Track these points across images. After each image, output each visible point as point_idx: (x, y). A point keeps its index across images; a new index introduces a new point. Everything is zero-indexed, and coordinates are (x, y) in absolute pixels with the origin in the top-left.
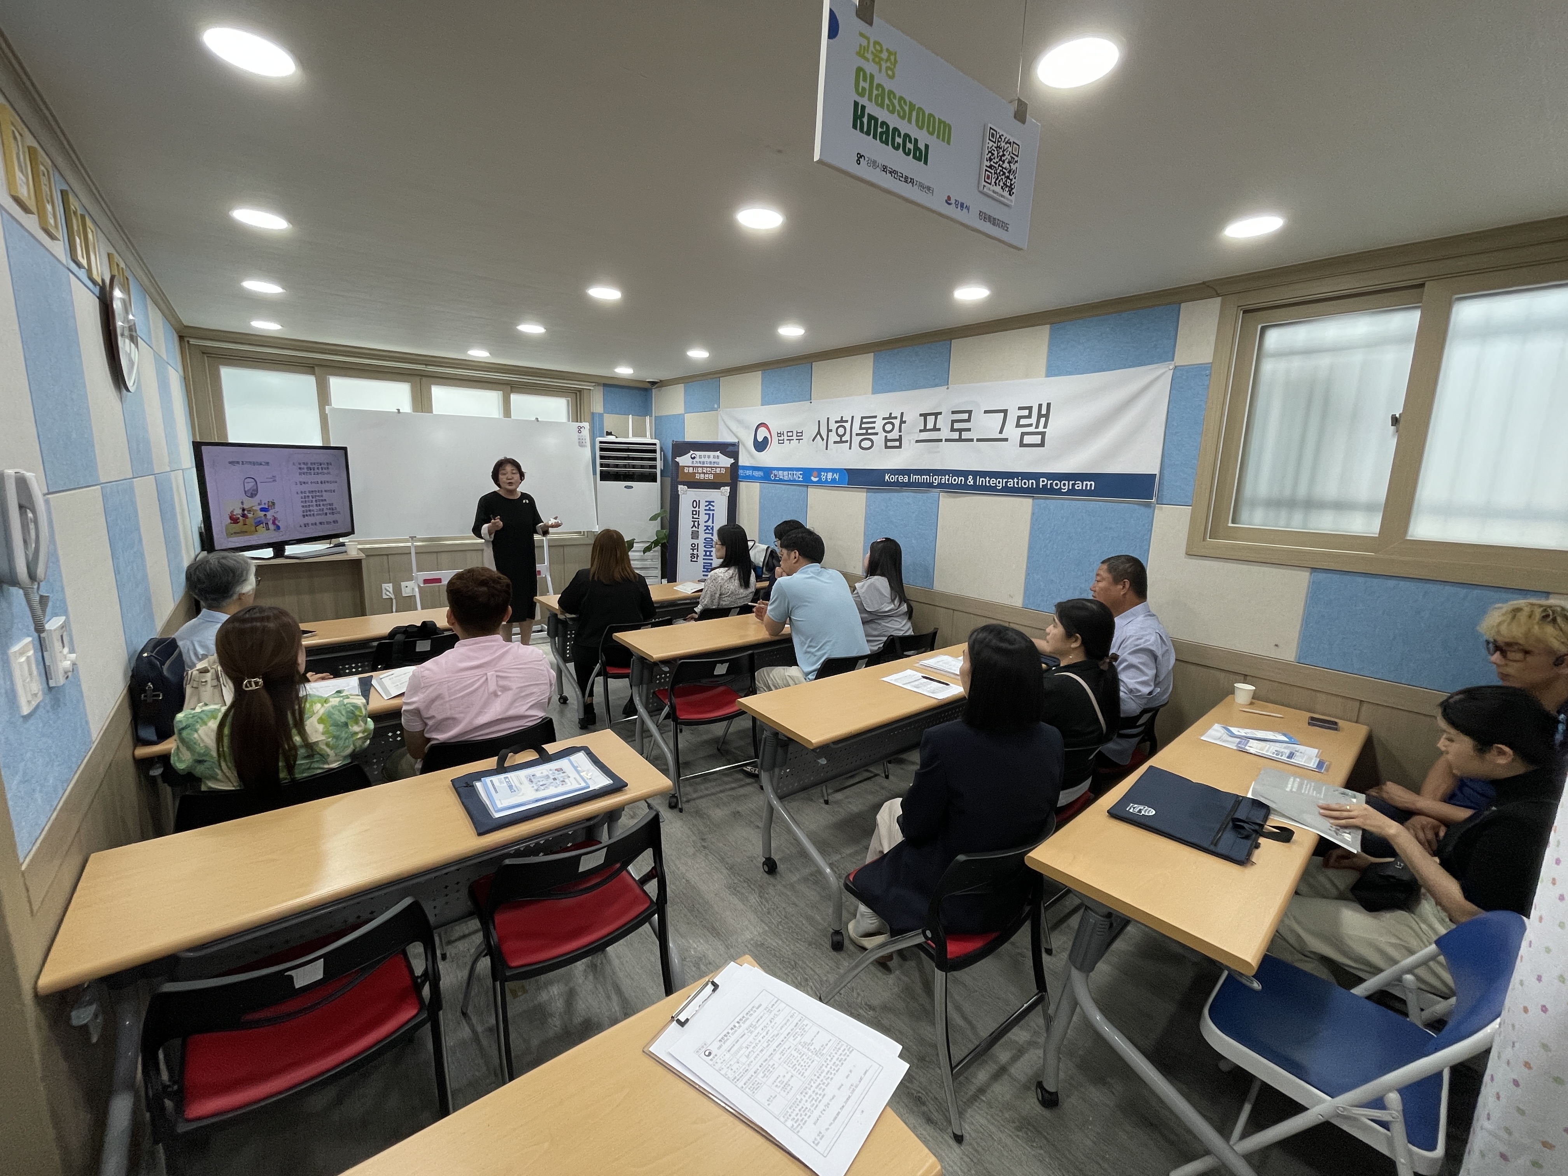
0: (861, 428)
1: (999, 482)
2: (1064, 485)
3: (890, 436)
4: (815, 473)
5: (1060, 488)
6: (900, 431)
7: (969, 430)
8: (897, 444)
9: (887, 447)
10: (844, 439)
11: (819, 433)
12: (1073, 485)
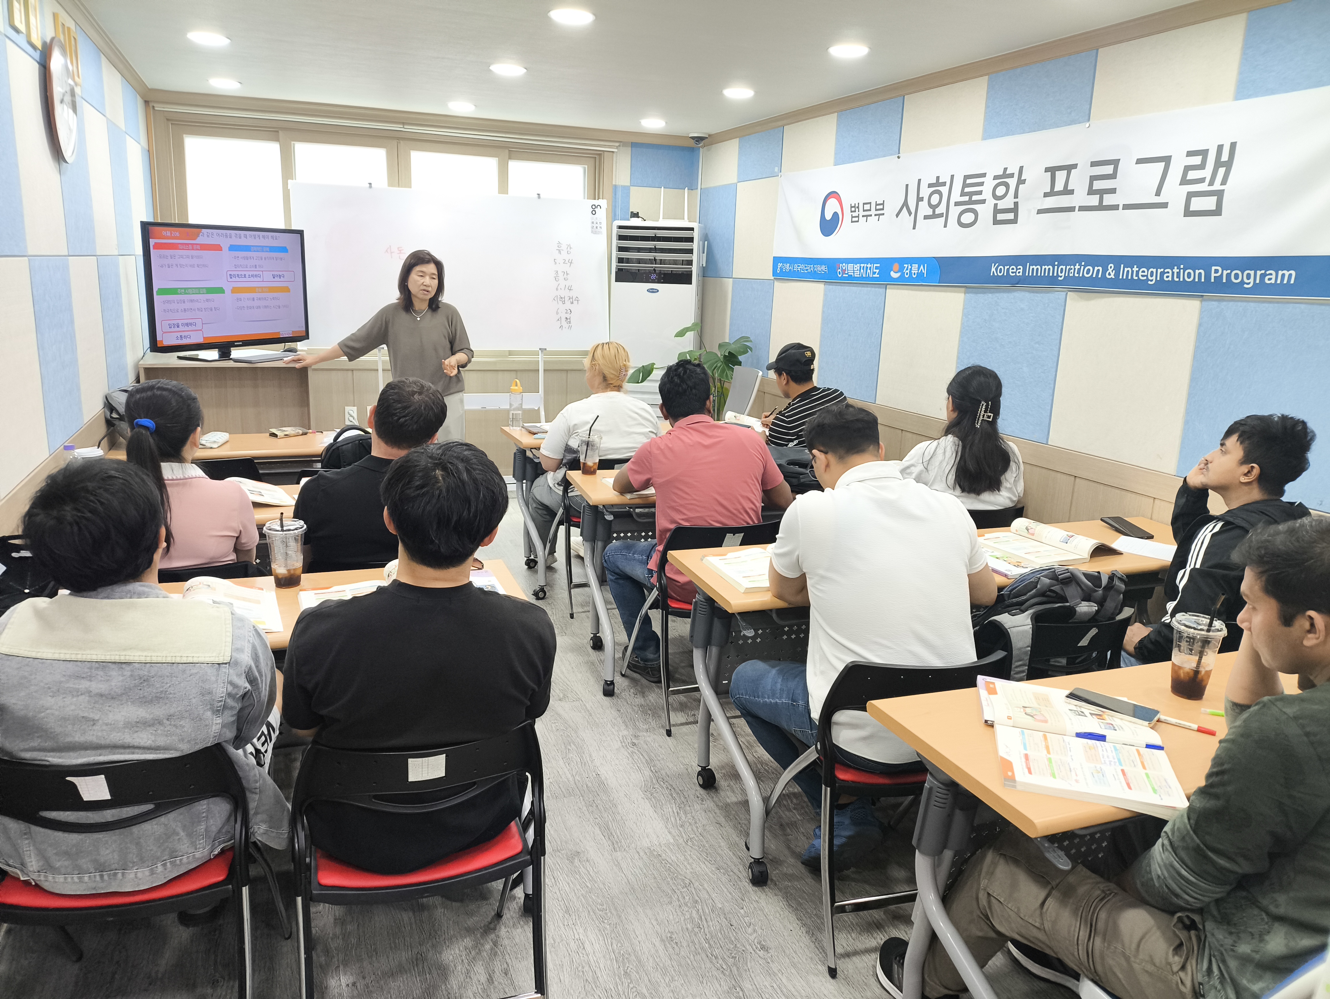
0: (963, 194)
1: (1152, 272)
2: (1249, 277)
3: (1002, 205)
4: (896, 266)
5: (1242, 282)
6: (1016, 196)
7: (1113, 191)
8: (1011, 216)
9: (996, 222)
10: (938, 211)
11: (905, 204)
12: (1263, 276)
